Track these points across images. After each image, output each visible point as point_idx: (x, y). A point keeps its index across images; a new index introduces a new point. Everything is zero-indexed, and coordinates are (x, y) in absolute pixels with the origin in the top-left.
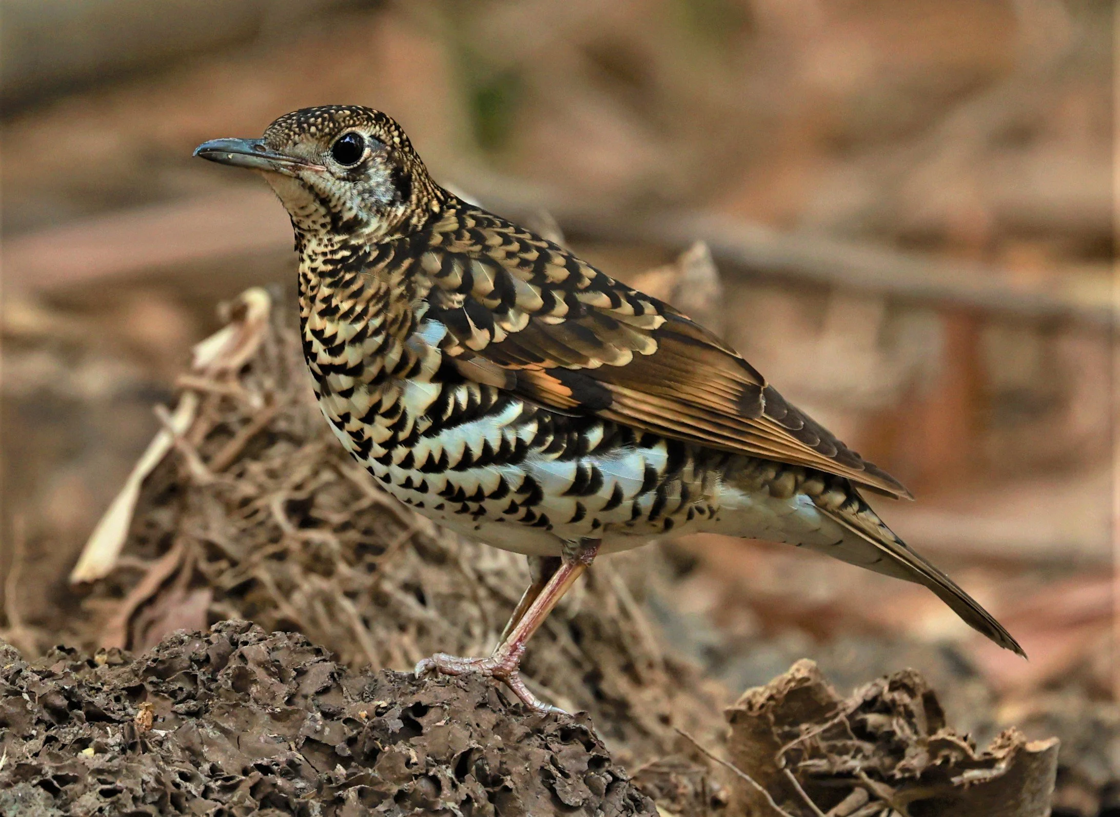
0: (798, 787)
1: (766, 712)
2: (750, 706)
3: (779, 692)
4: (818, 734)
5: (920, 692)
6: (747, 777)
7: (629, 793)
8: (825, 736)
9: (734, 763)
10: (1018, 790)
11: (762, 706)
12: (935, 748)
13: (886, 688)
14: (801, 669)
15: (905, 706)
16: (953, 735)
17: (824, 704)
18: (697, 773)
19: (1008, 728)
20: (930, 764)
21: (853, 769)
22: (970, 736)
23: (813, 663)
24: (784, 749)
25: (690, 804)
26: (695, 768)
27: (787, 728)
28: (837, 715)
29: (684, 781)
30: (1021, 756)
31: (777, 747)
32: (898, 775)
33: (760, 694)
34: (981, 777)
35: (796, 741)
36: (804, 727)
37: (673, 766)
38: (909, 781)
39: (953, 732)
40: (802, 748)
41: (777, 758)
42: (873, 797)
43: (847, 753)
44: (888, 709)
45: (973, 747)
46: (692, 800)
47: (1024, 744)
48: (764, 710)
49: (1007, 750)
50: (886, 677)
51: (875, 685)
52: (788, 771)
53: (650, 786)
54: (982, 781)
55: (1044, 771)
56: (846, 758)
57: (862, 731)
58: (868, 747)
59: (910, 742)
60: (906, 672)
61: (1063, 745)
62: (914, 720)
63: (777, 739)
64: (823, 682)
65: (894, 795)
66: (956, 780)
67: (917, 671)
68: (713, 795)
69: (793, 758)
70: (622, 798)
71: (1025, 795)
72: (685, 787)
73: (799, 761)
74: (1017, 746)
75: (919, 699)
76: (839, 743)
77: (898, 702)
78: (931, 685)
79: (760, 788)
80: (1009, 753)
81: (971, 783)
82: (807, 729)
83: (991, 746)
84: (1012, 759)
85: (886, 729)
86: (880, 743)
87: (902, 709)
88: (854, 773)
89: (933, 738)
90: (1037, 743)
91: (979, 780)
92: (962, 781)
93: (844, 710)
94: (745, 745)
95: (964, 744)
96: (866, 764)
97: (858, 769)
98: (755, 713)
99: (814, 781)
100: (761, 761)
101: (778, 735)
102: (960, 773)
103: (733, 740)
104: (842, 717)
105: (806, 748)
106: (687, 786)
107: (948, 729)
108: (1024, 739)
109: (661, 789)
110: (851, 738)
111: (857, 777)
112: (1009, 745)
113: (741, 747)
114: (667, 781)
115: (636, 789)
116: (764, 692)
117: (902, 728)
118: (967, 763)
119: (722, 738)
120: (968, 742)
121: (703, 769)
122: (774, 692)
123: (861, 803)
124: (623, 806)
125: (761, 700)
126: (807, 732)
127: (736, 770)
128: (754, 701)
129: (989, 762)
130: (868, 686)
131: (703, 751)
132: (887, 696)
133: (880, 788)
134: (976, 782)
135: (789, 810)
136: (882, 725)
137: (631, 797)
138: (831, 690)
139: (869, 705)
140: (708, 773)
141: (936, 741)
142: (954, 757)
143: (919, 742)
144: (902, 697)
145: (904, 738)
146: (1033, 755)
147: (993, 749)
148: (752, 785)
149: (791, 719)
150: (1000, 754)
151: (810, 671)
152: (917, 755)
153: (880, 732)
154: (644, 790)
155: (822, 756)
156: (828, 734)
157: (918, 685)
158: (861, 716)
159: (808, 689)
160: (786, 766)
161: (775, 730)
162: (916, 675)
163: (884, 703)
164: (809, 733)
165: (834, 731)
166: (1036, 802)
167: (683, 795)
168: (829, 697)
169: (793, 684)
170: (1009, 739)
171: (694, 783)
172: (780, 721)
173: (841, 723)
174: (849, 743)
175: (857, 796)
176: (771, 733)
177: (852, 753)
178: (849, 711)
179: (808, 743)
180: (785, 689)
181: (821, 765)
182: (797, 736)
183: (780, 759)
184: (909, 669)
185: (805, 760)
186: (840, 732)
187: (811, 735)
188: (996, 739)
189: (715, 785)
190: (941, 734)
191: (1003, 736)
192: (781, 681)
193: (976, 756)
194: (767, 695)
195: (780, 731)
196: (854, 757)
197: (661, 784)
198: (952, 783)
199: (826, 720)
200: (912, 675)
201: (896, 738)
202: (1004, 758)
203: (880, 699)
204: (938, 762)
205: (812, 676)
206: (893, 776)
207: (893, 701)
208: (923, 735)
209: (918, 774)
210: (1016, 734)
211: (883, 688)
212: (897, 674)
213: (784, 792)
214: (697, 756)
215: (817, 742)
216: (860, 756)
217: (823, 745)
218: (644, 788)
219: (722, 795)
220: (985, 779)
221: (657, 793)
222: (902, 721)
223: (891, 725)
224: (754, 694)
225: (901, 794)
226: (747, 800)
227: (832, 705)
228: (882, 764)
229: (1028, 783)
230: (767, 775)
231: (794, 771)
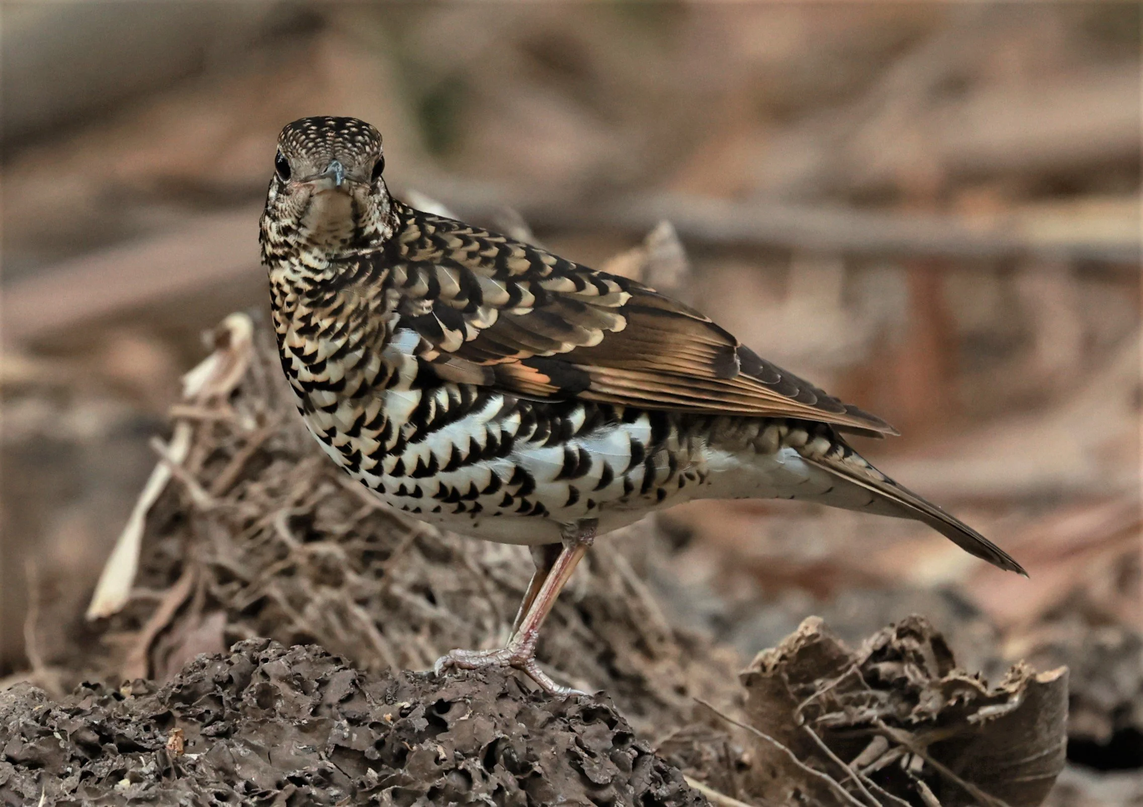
0: (820, 742)
1: (780, 672)
2: (764, 667)
3: (790, 651)
4: (834, 688)
5: (928, 635)
6: (768, 738)
7: (655, 765)
8: (839, 689)
9: (754, 726)
10: (1034, 721)
11: (775, 667)
12: (948, 689)
13: (894, 636)
14: (809, 626)
15: (915, 652)
16: (965, 675)
17: (835, 658)
18: (719, 739)
19: (1017, 662)
20: (945, 705)
21: (871, 718)
22: (981, 674)
23: (820, 620)
24: (801, 707)
25: (716, 770)
26: (717, 734)
27: (801, 686)
28: (849, 667)
29: (707, 747)
30: (1033, 689)
31: (796, 706)
32: (915, 720)
33: (772, 655)
34: (996, 712)
35: (812, 697)
36: (818, 682)
37: (694, 735)
38: (926, 724)
39: (963, 672)
40: (817, 702)
41: (795, 716)
42: (893, 744)
43: (863, 703)
44: (899, 656)
45: (985, 684)
46: (716, 764)
47: (1034, 675)
48: (777, 670)
49: (1018, 683)
50: (892, 625)
51: (883, 634)
52: (808, 728)
53: (675, 756)
54: (998, 717)
55: (1057, 700)
56: (862, 708)
57: (874, 680)
58: (883, 695)
59: (924, 686)
60: (911, 618)
61: (1072, 673)
62: (925, 664)
63: (792, 697)
64: (832, 637)
65: (913, 739)
66: (972, 718)
67: (923, 616)
68: (737, 758)
69: (811, 714)
70: (649, 771)
71: (1041, 726)
72: (709, 754)
73: (817, 716)
74: (1027, 679)
75: (928, 644)
76: (854, 695)
77: (907, 649)
78: (939, 628)
79: (782, 747)
80: (1021, 685)
81: (987, 719)
82: (821, 684)
83: (1001, 682)
84: (1024, 692)
85: (898, 676)
86: (894, 690)
87: (911, 655)
88: (872, 722)
89: (945, 679)
90: (1047, 673)
91: (994, 715)
92: (977, 719)
93: (855, 662)
94: (763, 706)
95: (976, 683)
96: (883, 712)
97: (875, 718)
98: (769, 673)
99: (833, 734)
100: (781, 720)
101: (795, 693)
102: (975, 711)
103: (751, 702)
104: (854, 668)
105: (822, 703)
106: (710, 753)
107: (959, 669)
108: (1033, 671)
109: (685, 758)
110: (865, 689)
111: (875, 726)
112: (1019, 679)
113: (759, 709)
114: (691, 749)
115: (662, 761)
116: (776, 653)
117: (914, 674)
118: (981, 701)
119: (739, 702)
120: (979, 679)
121: (725, 735)
122: (786, 651)
123: (883, 750)
124: (651, 779)
125: (774, 661)
126: (821, 688)
127: (757, 732)
128: (766, 663)
129: (1002, 698)
130: (876, 635)
131: (722, 716)
132: (896, 644)
133: (899, 734)
134: (992, 718)
135: (813, 765)
136: (893, 673)
137: (658, 769)
138: (840, 643)
139: (879, 655)
140: (730, 737)
141: (949, 682)
142: (968, 696)
143: (933, 685)
144: (911, 643)
145: (916, 682)
146: (1045, 686)
147: (1005, 684)
148: (774, 745)
149: (805, 676)
150: (1012, 688)
151: (818, 627)
152: (931, 698)
153: (893, 679)
154: (669, 762)
155: (838, 710)
156: (842, 688)
157: (925, 629)
158: (872, 666)
159: (818, 645)
160: (805, 722)
161: (791, 689)
162: (922, 620)
163: (893, 650)
164: (823, 688)
165: (849, 683)
166: (1052, 732)
167: (707, 761)
168: (840, 650)
169: (803, 642)
170: (1019, 672)
171: (717, 749)
172: (794, 679)
173: (854, 675)
174: (864, 693)
175: (877, 744)
176: (788, 693)
177: (868, 703)
178: (861, 662)
179: (824, 698)
180: (795, 648)
181: (838, 717)
182: (812, 692)
183: (798, 717)
184: (914, 615)
185: (822, 715)
186: (854, 683)
187: (826, 689)
188: (1006, 674)
189: (738, 749)
190: (953, 675)
191: (1013, 670)
192: (791, 640)
193: (989, 692)
194: (779, 655)
195: (795, 689)
196: (870, 707)
197: (686, 754)
198: (968, 722)
199: (839, 674)
200: (918, 620)
201: (909, 684)
202: (1016, 691)
203: (889, 647)
204: (953, 702)
205: (821, 632)
206: (910, 721)
207: (902, 648)
208: (935, 677)
209: (934, 717)
210: (1026, 667)
211: (891, 636)
212: (903, 622)
213: (805, 748)
214: (716, 723)
215: (832, 696)
216: (875, 705)
217: (838, 698)
218: (669, 759)
219: (746, 758)
220: (1000, 714)
221: (681, 762)
222: (913, 667)
223: (903, 672)
224: (766, 656)
225: (920, 738)
226: (769, 759)
227: (843, 658)
228: (899, 710)
229: (1042, 712)
230: (786, 733)
231: (813, 727)
